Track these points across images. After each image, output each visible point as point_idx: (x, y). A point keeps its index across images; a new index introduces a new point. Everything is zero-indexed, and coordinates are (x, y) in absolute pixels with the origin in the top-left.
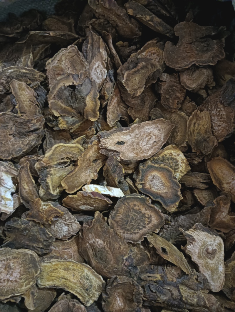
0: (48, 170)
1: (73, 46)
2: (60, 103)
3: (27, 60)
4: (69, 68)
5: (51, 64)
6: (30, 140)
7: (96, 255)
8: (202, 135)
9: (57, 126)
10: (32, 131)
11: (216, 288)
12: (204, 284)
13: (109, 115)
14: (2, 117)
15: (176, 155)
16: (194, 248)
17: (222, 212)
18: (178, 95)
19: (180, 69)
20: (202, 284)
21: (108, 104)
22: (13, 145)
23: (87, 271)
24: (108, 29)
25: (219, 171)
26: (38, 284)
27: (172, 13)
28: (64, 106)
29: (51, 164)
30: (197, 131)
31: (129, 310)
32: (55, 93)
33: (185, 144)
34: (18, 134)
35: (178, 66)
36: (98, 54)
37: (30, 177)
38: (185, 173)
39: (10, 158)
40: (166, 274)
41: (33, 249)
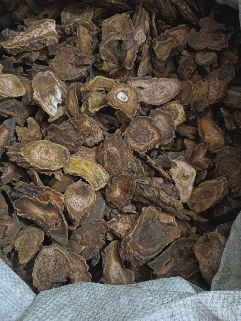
0: (90, 93)
1: (127, 14)
2: (108, 51)
3: (89, 15)
4: (119, 29)
5: (106, 23)
6: (82, 71)
7: (109, 159)
8: (200, 98)
9: (101, 67)
10: (85, 65)
11: (183, 200)
12: (176, 193)
13: (140, 69)
14: (68, 49)
15: (178, 108)
16: (175, 171)
17: (200, 155)
18: (191, 68)
19: (197, 49)
20: (175, 193)
21: (142, 61)
22: (70, 71)
23: (100, 169)
24: (154, 9)
25: (205, 126)
26: (64, 170)
27: (201, 9)
28: (110, 53)
29: (93, 90)
30: (198, 94)
31: (123, 199)
32: (107, 42)
33: (187, 104)
34: (75, 64)
35: (196, 46)
36: (143, 24)
37: (75, 96)
38: (181, 122)
39: (65, 80)
40: (152, 182)
41: (67, 146)
